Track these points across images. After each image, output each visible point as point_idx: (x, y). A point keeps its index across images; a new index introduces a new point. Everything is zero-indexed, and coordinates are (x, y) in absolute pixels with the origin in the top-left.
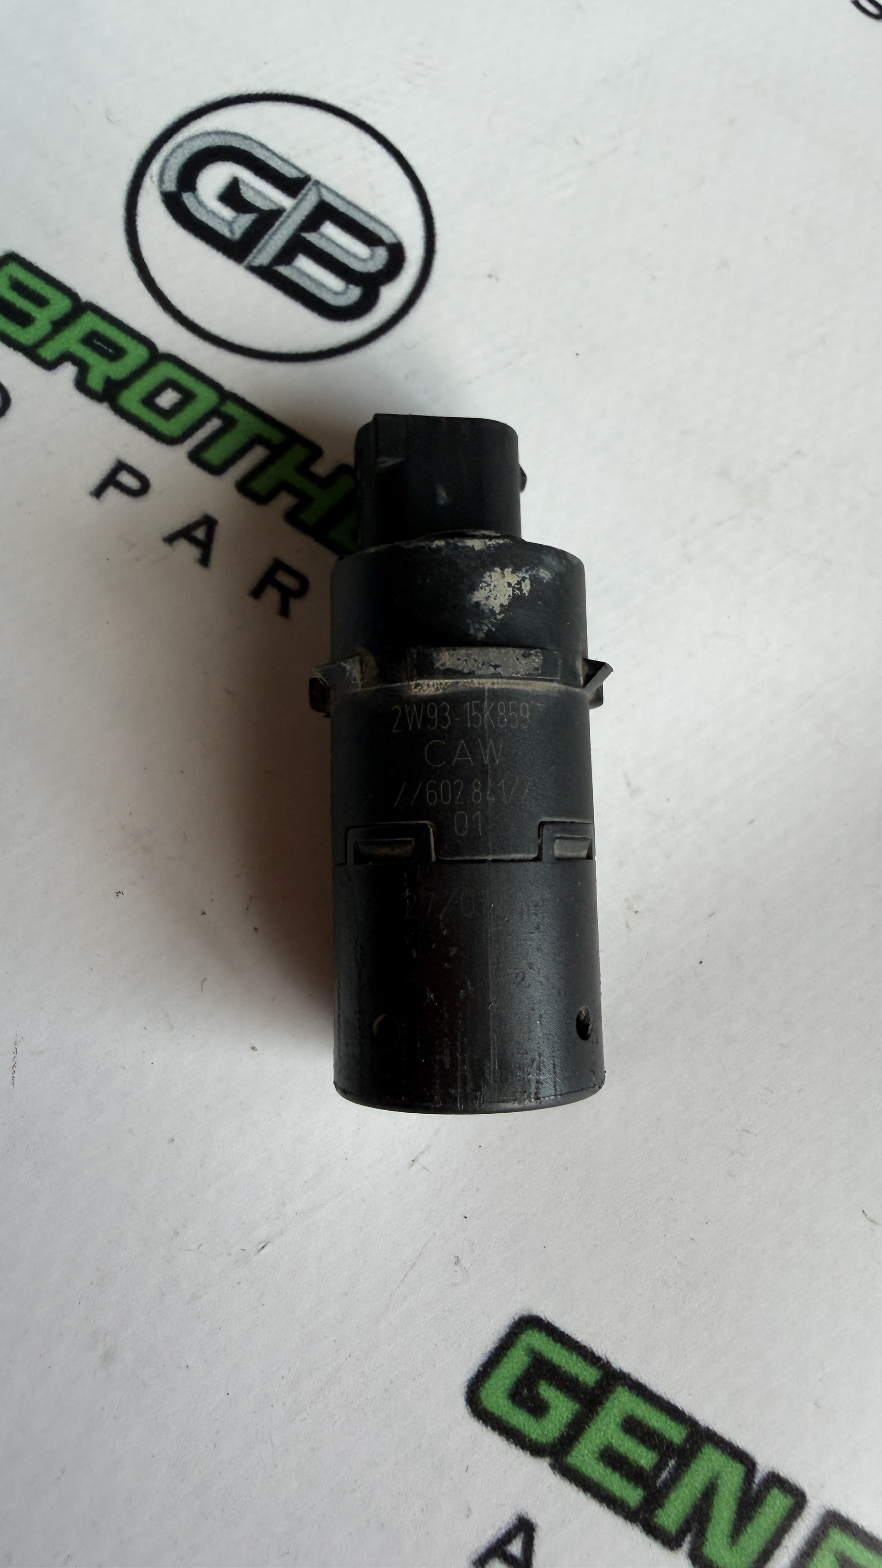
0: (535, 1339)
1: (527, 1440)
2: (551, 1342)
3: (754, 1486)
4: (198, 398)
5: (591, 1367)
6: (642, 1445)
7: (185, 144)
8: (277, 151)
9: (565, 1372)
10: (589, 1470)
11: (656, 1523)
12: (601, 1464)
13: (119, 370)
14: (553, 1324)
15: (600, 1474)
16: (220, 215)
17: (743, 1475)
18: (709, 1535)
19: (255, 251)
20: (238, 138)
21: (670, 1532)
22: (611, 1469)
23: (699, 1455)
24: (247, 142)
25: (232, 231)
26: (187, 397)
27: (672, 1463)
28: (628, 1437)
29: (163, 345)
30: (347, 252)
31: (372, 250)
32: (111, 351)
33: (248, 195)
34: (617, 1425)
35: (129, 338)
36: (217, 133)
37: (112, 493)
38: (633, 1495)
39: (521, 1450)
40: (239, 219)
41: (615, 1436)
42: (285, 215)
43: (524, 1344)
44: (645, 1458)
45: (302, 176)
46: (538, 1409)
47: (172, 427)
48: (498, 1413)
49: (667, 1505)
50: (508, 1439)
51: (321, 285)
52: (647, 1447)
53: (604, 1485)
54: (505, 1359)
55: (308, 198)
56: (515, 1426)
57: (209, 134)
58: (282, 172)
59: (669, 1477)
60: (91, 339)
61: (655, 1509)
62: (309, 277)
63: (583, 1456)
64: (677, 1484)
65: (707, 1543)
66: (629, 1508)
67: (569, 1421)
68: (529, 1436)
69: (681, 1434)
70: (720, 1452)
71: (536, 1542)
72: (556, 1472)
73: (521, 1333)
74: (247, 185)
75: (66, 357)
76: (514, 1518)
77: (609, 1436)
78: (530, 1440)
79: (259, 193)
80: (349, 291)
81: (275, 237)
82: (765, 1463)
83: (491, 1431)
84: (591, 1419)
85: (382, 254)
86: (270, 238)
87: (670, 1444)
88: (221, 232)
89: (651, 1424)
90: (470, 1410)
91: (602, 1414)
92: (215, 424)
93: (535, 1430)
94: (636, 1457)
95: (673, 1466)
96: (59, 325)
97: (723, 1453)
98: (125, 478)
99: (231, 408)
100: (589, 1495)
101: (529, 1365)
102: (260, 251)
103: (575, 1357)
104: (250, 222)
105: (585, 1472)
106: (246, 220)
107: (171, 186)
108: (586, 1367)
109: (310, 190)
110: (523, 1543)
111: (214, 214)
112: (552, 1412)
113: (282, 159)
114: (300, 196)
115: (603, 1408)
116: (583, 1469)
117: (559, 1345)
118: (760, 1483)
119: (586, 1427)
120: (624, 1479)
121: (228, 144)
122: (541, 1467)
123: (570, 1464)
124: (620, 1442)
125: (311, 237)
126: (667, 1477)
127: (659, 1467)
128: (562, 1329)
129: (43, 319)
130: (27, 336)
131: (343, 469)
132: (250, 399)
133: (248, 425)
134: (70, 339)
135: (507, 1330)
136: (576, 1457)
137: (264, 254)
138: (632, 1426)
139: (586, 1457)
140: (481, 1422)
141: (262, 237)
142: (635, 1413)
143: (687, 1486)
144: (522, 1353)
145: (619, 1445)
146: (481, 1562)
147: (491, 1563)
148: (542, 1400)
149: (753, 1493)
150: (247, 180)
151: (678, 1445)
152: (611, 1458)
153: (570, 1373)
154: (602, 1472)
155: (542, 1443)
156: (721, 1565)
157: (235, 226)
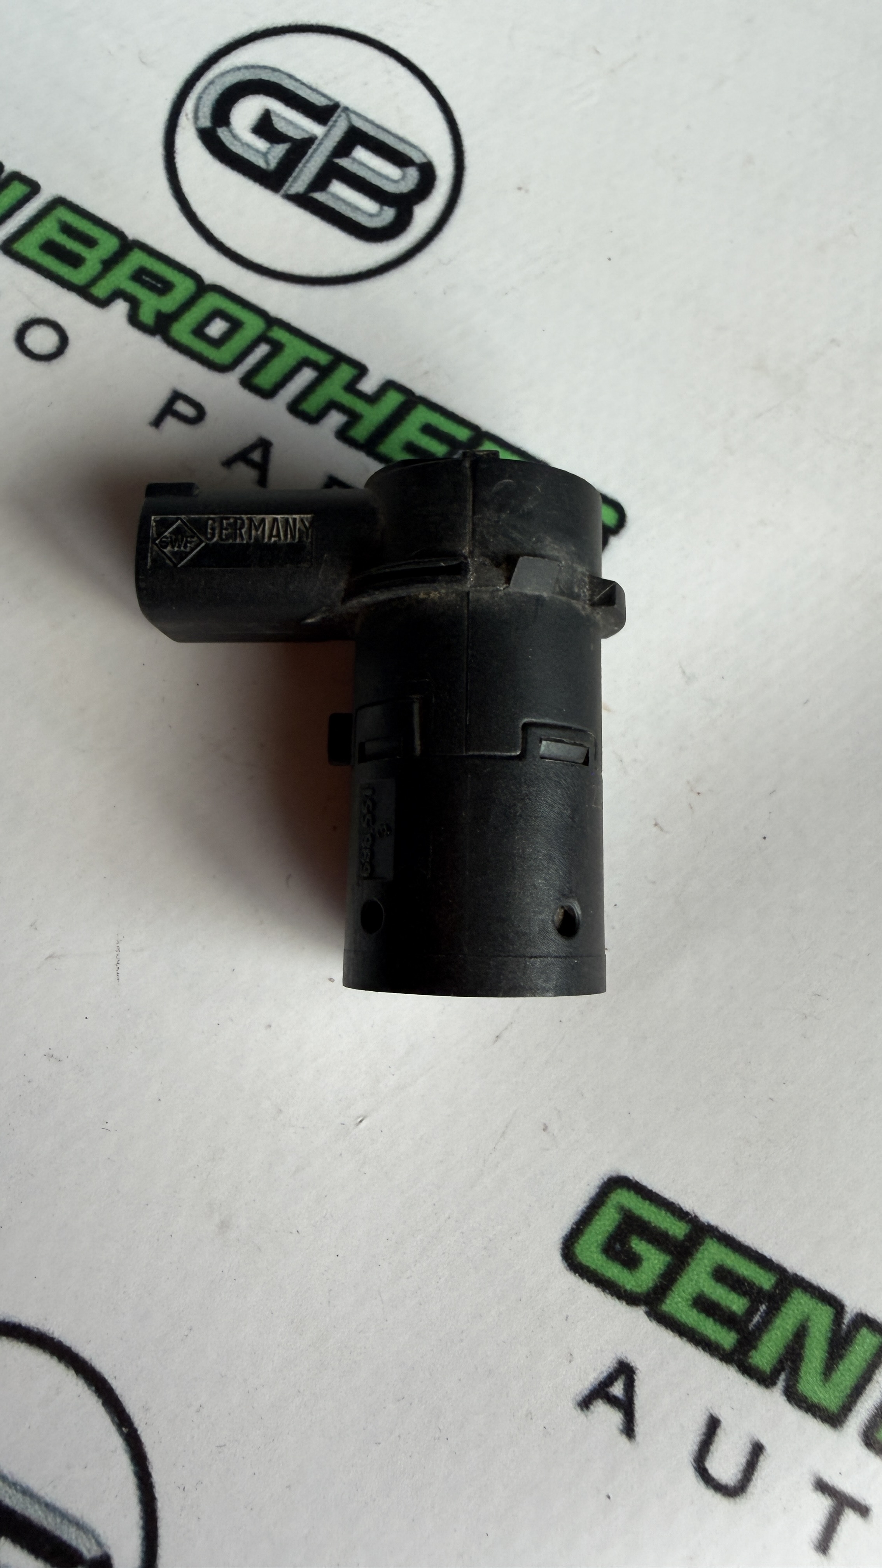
0: (624, 1198)
1: (622, 1291)
2: (640, 1199)
3: (844, 1327)
4: (245, 326)
5: (680, 1222)
6: (732, 1292)
7: (217, 80)
8: (305, 81)
9: (655, 1227)
10: (684, 1317)
11: (750, 1364)
12: (695, 1310)
13: (168, 303)
14: (640, 1183)
15: (694, 1320)
16: (254, 147)
17: (832, 1317)
18: (802, 1373)
19: (290, 179)
20: (267, 70)
21: (764, 1372)
22: (704, 1315)
23: (789, 1299)
24: (276, 74)
25: (267, 162)
26: (235, 325)
27: (763, 1308)
28: (719, 1284)
29: (209, 276)
30: (379, 174)
31: (402, 171)
32: (159, 285)
33: (280, 125)
34: (708, 1274)
35: (176, 272)
36: (247, 67)
37: (170, 422)
38: (727, 1339)
39: (617, 1300)
40: (273, 149)
41: (706, 1284)
42: (317, 142)
43: (614, 1203)
44: (736, 1304)
45: (331, 103)
46: (631, 1262)
47: (223, 355)
48: (593, 1266)
49: (760, 1347)
50: (604, 1291)
51: (357, 209)
52: (739, 1294)
53: (699, 1331)
54: (597, 1217)
55: (338, 124)
56: (609, 1278)
57: (239, 69)
58: (312, 101)
59: (761, 1321)
60: (140, 276)
61: (749, 1351)
62: (344, 201)
63: (676, 1303)
64: (770, 1327)
65: (801, 1381)
66: (724, 1350)
67: (661, 1272)
68: (624, 1286)
69: (770, 1280)
70: (809, 1295)
71: (637, 1383)
72: (652, 1319)
73: (612, 1192)
74: (278, 116)
75: (118, 294)
76: (614, 1362)
77: (701, 1285)
78: (626, 1291)
79: (291, 123)
80: (383, 212)
81: (309, 165)
82: (853, 1304)
83: (588, 1283)
84: (682, 1270)
85: (413, 175)
86: (304, 166)
87: (760, 1290)
88: (256, 163)
89: (740, 1273)
90: (566, 1265)
91: (693, 1264)
92: (263, 349)
93: (629, 1282)
94: (729, 1303)
95: (764, 1310)
96: (109, 264)
97: (812, 1297)
98: (182, 407)
99: (278, 334)
100: (685, 1339)
101: (620, 1222)
102: (295, 179)
103: (663, 1212)
104: (284, 152)
105: (680, 1318)
106: (280, 150)
107: (206, 122)
108: (674, 1222)
109: (339, 116)
110: (624, 1385)
111: (249, 146)
112: (645, 1264)
113: (310, 88)
114: (330, 123)
115: (692, 1259)
116: (678, 1316)
117: (648, 1202)
118: (849, 1323)
119: (678, 1277)
120: (718, 1324)
121: (258, 77)
122: (638, 1314)
123: (665, 1312)
124: (711, 1291)
125: (344, 162)
126: (758, 1322)
127: (751, 1312)
128: (650, 1187)
129: (93, 259)
130: (79, 276)
131: (390, 385)
132: (296, 323)
133: (295, 349)
134: (120, 277)
135: (597, 1190)
136: (670, 1304)
137: (300, 182)
138: (722, 1275)
139: (680, 1305)
140: (577, 1275)
141: (296, 166)
142: (725, 1263)
143: (778, 1328)
144: (613, 1211)
145: (711, 1293)
146: (586, 1403)
147: (595, 1404)
148: (635, 1254)
149: (843, 1333)
150: (278, 112)
151: (768, 1291)
152: (704, 1305)
153: (659, 1227)
154: (696, 1318)
155: (637, 1293)
156: (816, 1401)
157: (270, 157)
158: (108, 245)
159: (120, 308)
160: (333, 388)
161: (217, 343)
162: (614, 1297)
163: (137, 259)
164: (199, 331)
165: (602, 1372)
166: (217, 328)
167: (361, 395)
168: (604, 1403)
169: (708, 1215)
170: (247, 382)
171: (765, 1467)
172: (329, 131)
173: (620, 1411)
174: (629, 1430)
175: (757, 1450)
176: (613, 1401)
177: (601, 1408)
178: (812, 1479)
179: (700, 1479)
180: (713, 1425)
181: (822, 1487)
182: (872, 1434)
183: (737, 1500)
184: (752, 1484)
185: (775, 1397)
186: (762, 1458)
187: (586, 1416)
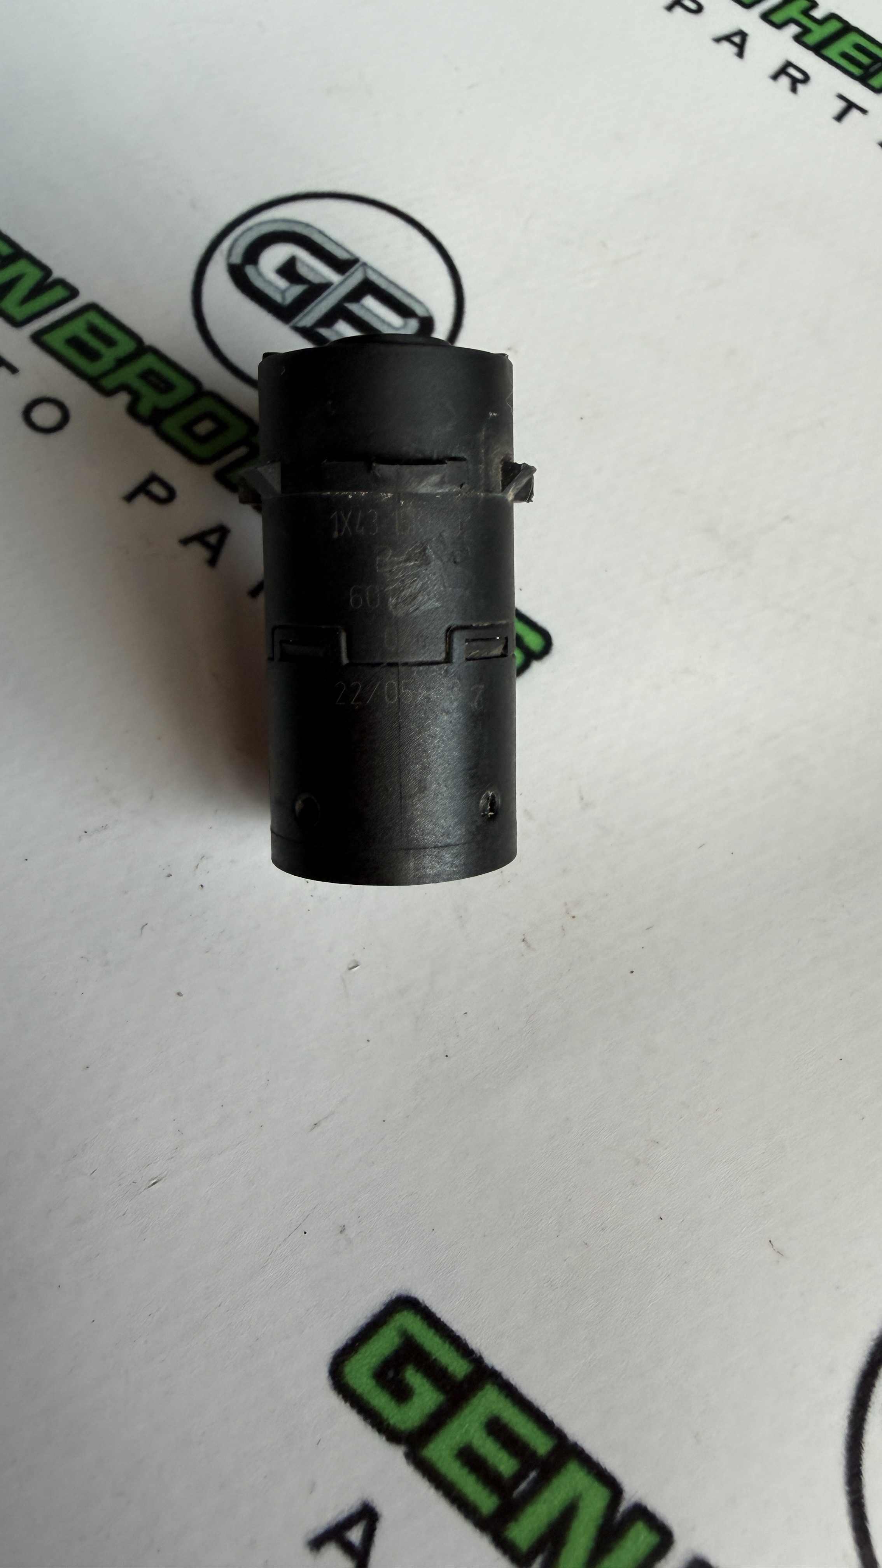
0: (409, 1321)
1: (385, 1424)
2: (425, 1327)
3: (619, 1516)
5: (462, 1359)
6: (503, 1450)
7: (255, 228)
8: (333, 237)
9: (435, 1360)
10: (445, 1467)
11: (507, 1536)
12: (458, 1462)
13: (165, 401)
14: (430, 1308)
15: (455, 1473)
16: (275, 285)
17: (607, 1501)
18: (563, 1558)
19: (301, 315)
20: (301, 225)
21: (521, 1549)
22: (467, 1470)
23: (563, 1471)
26: (221, 427)
27: (533, 1475)
28: (490, 1438)
29: (208, 384)
30: (383, 320)
31: (404, 320)
33: (302, 270)
34: (481, 1424)
35: (179, 376)
37: (142, 500)
38: (487, 1501)
39: (377, 1434)
40: (292, 288)
41: (476, 1435)
42: (332, 287)
43: (398, 1324)
44: (505, 1464)
45: (352, 258)
46: (402, 1394)
48: (360, 1391)
49: (520, 1519)
50: (365, 1420)
52: (509, 1453)
53: (458, 1486)
54: (375, 1337)
55: (355, 275)
56: (375, 1407)
57: (275, 221)
58: (335, 254)
59: (527, 1490)
61: (509, 1520)
63: (440, 1450)
64: (536, 1498)
66: (481, 1514)
67: (431, 1412)
68: (387, 1419)
69: (546, 1444)
70: (585, 1471)
71: (378, 1532)
72: (410, 1462)
73: (397, 1312)
74: (303, 262)
75: (124, 387)
76: (358, 1503)
77: (471, 1435)
78: (389, 1425)
79: (312, 269)
81: (321, 305)
82: (634, 1491)
83: (350, 1407)
84: (454, 1413)
85: (413, 324)
86: (317, 305)
87: (533, 1454)
88: (274, 298)
89: (517, 1431)
91: (467, 1410)
93: (395, 1415)
94: (496, 1462)
95: (533, 1477)
96: (122, 362)
97: (588, 1473)
100: (441, 1493)
101: (398, 1347)
102: (305, 316)
103: (447, 1346)
104: (301, 292)
105: (440, 1468)
106: (297, 290)
107: (237, 259)
108: (457, 1358)
109: (357, 269)
111: (270, 283)
112: (416, 1399)
113: (336, 244)
114: (347, 274)
115: (468, 1405)
116: (438, 1465)
117: (433, 1331)
118: (624, 1512)
119: (448, 1420)
120: (480, 1483)
121: (292, 230)
122: (396, 1455)
123: (426, 1457)
124: (480, 1443)
125: (353, 307)
126: (524, 1491)
127: (519, 1477)
128: (439, 1315)
129: (109, 356)
130: (93, 369)
134: (130, 374)
135: (382, 1307)
136: (433, 1450)
138: (496, 1428)
139: (443, 1453)
140: (341, 1396)
141: (308, 305)
142: (501, 1415)
143: (545, 1502)
144: (394, 1333)
145: (480, 1446)
146: (317, 1543)
147: (327, 1546)
148: (407, 1385)
149: (616, 1522)
150: (303, 259)
151: (542, 1456)
152: (469, 1458)
153: (440, 1361)
154: (457, 1471)
155: (400, 1429)
157: (287, 294)
158: (126, 346)
159: (123, 399)
161: (202, 440)
163: (148, 361)
164: (188, 428)
165: (342, 1512)
166: (204, 427)
168: (337, 1547)
169: (495, 1359)
170: (220, 476)
173: (353, 1561)
177: (332, 1554)
187: (315, 1559)
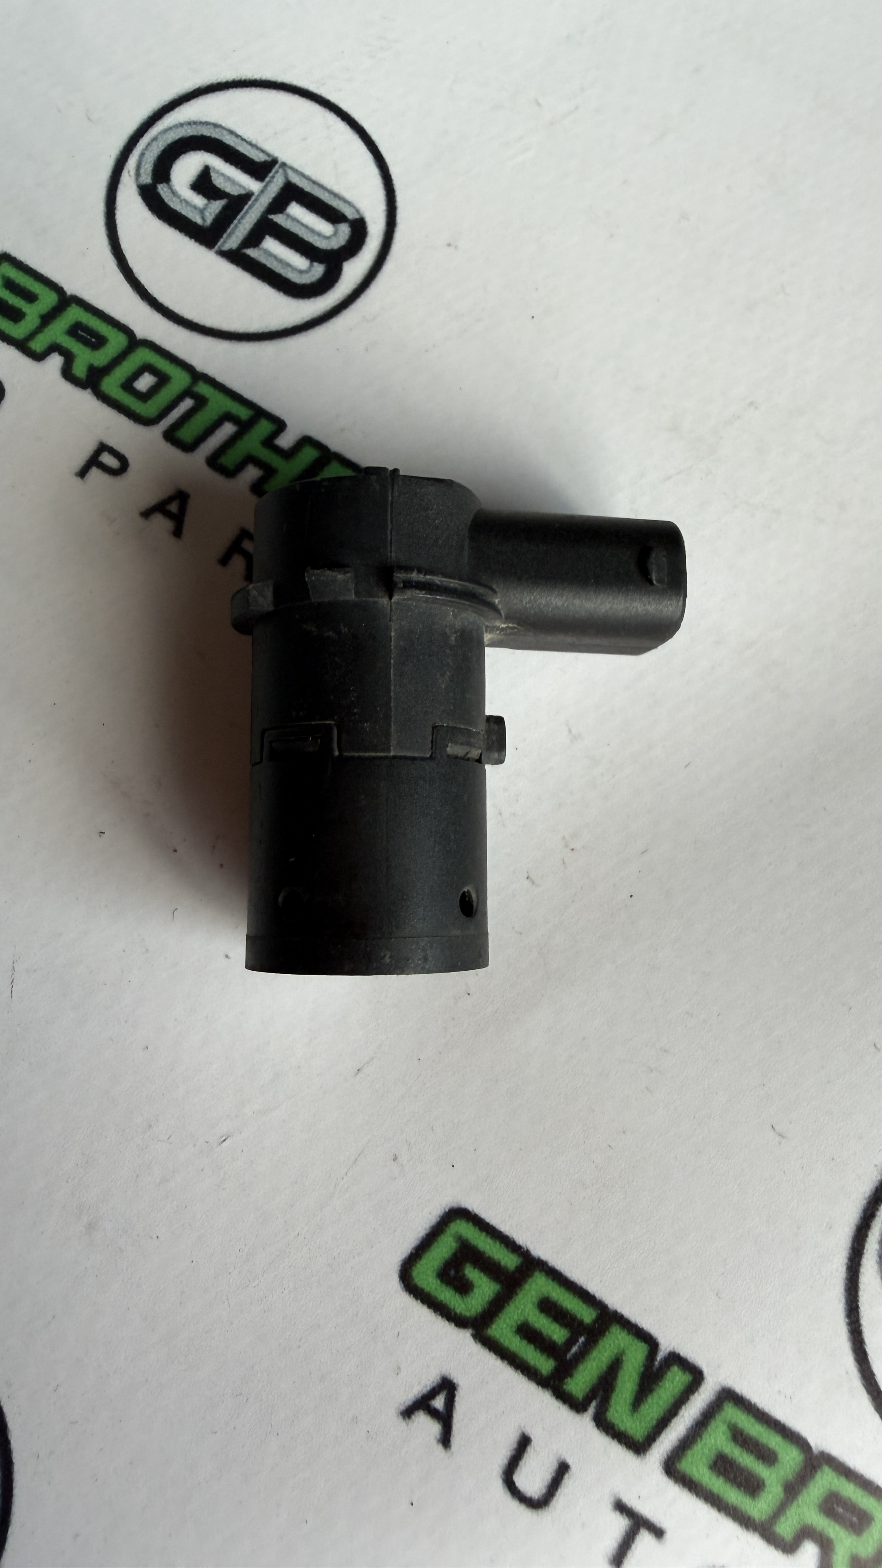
0: (463, 1228)
1: (453, 1314)
2: (477, 1230)
3: (657, 1363)
4: (171, 380)
5: (512, 1254)
6: (555, 1323)
7: (159, 137)
8: (245, 137)
9: (489, 1258)
10: (507, 1341)
11: (565, 1389)
12: (518, 1337)
14: (479, 1215)
15: (516, 1346)
16: (193, 204)
17: (646, 1353)
18: (613, 1402)
19: (225, 236)
20: (208, 126)
21: (578, 1399)
22: (526, 1342)
23: (607, 1333)
24: (217, 130)
25: (203, 218)
26: (163, 379)
27: (582, 1339)
28: (543, 1315)
29: (141, 332)
30: (312, 231)
31: (334, 227)
32: (93, 340)
33: (218, 182)
34: (534, 1304)
35: (110, 327)
36: (189, 123)
38: (545, 1365)
39: (447, 1322)
40: (210, 206)
41: (531, 1313)
42: (253, 198)
43: (453, 1232)
44: (557, 1333)
45: (270, 159)
46: (463, 1287)
47: (148, 409)
48: (427, 1289)
49: (575, 1375)
50: (435, 1312)
51: (288, 265)
52: (560, 1325)
53: (520, 1355)
54: (436, 1244)
55: (275, 180)
56: (442, 1301)
57: (181, 125)
58: (251, 157)
59: (579, 1351)
60: (76, 331)
61: (565, 1377)
62: (275, 257)
63: (501, 1329)
64: (586, 1357)
65: (611, 1409)
66: (541, 1375)
67: (491, 1299)
68: (454, 1309)
69: (591, 1314)
70: (625, 1331)
71: (457, 1399)
72: (477, 1342)
73: (451, 1222)
74: (217, 172)
75: (54, 348)
76: (438, 1378)
77: (526, 1314)
78: (456, 1314)
79: (228, 179)
80: (312, 269)
81: (244, 221)
82: (667, 1343)
83: (421, 1304)
84: (510, 1298)
85: (345, 230)
86: (239, 222)
87: (581, 1323)
88: (193, 220)
89: (564, 1305)
90: (402, 1285)
91: (521, 1294)
92: (187, 404)
93: (460, 1306)
94: (550, 1333)
95: (582, 1341)
96: (47, 319)
97: (629, 1333)
98: (107, 459)
99: (203, 389)
100: (506, 1362)
101: (456, 1250)
102: (230, 235)
103: (498, 1244)
104: (220, 208)
105: (504, 1343)
106: (217, 206)
107: (147, 179)
108: (507, 1254)
109: (277, 172)
110: (445, 1399)
111: (186, 203)
112: (476, 1290)
113: (250, 144)
114: (267, 179)
115: (521, 1290)
116: (502, 1340)
117: (484, 1234)
118: (661, 1360)
119: (506, 1305)
120: (538, 1351)
121: (200, 133)
122: (465, 1337)
123: (491, 1336)
124: (535, 1319)
125: (278, 219)
126: (576, 1353)
127: (570, 1343)
128: (488, 1220)
129: (32, 313)
130: (18, 331)
131: (306, 441)
132: (220, 378)
133: (218, 403)
134: (57, 332)
135: (439, 1219)
136: (495, 1329)
137: (233, 239)
138: (547, 1306)
139: (504, 1331)
140: (412, 1296)
141: (231, 222)
142: (551, 1296)
143: (594, 1360)
144: (451, 1239)
145: (535, 1322)
146: (408, 1413)
147: (416, 1413)
148: (467, 1280)
149: (655, 1369)
150: (217, 167)
151: (588, 1324)
152: (526, 1332)
153: (493, 1257)
154: (518, 1344)
155: (465, 1316)
156: (622, 1428)
157: (207, 214)
158: (48, 300)
159: (55, 361)
160: (252, 442)
161: (144, 397)
162: (444, 1319)
163: (74, 314)
164: (128, 386)
165: (427, 1386)
166: (145, 382)
167: (278, 450)
168: (425, 1414)
169: (539, 1251)
170: (170, 436)
171: (568, 1485)
172: (265, 187)
173: (439, 1422)
174: (445, 1440)
175: (563, 1469)
176: (434, 1413)
177: (422, 1419)
178: (612, 1500)
179: (507, 1490)
180: (524, 1442)
181: (621, 1507)
182: (673, 1463)
183: (540, 1512)
184: (555, 1499)
185: (585, 1423)
186: (566, 1476)
187: (407, 1425)
